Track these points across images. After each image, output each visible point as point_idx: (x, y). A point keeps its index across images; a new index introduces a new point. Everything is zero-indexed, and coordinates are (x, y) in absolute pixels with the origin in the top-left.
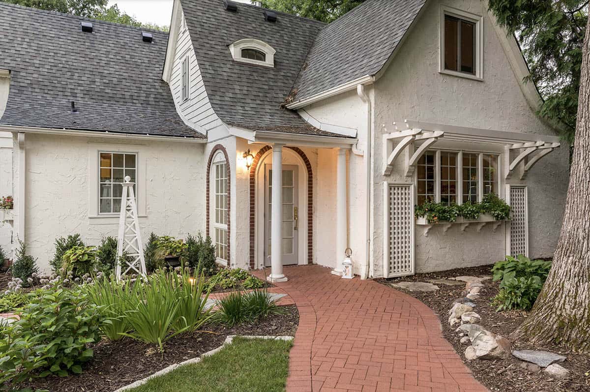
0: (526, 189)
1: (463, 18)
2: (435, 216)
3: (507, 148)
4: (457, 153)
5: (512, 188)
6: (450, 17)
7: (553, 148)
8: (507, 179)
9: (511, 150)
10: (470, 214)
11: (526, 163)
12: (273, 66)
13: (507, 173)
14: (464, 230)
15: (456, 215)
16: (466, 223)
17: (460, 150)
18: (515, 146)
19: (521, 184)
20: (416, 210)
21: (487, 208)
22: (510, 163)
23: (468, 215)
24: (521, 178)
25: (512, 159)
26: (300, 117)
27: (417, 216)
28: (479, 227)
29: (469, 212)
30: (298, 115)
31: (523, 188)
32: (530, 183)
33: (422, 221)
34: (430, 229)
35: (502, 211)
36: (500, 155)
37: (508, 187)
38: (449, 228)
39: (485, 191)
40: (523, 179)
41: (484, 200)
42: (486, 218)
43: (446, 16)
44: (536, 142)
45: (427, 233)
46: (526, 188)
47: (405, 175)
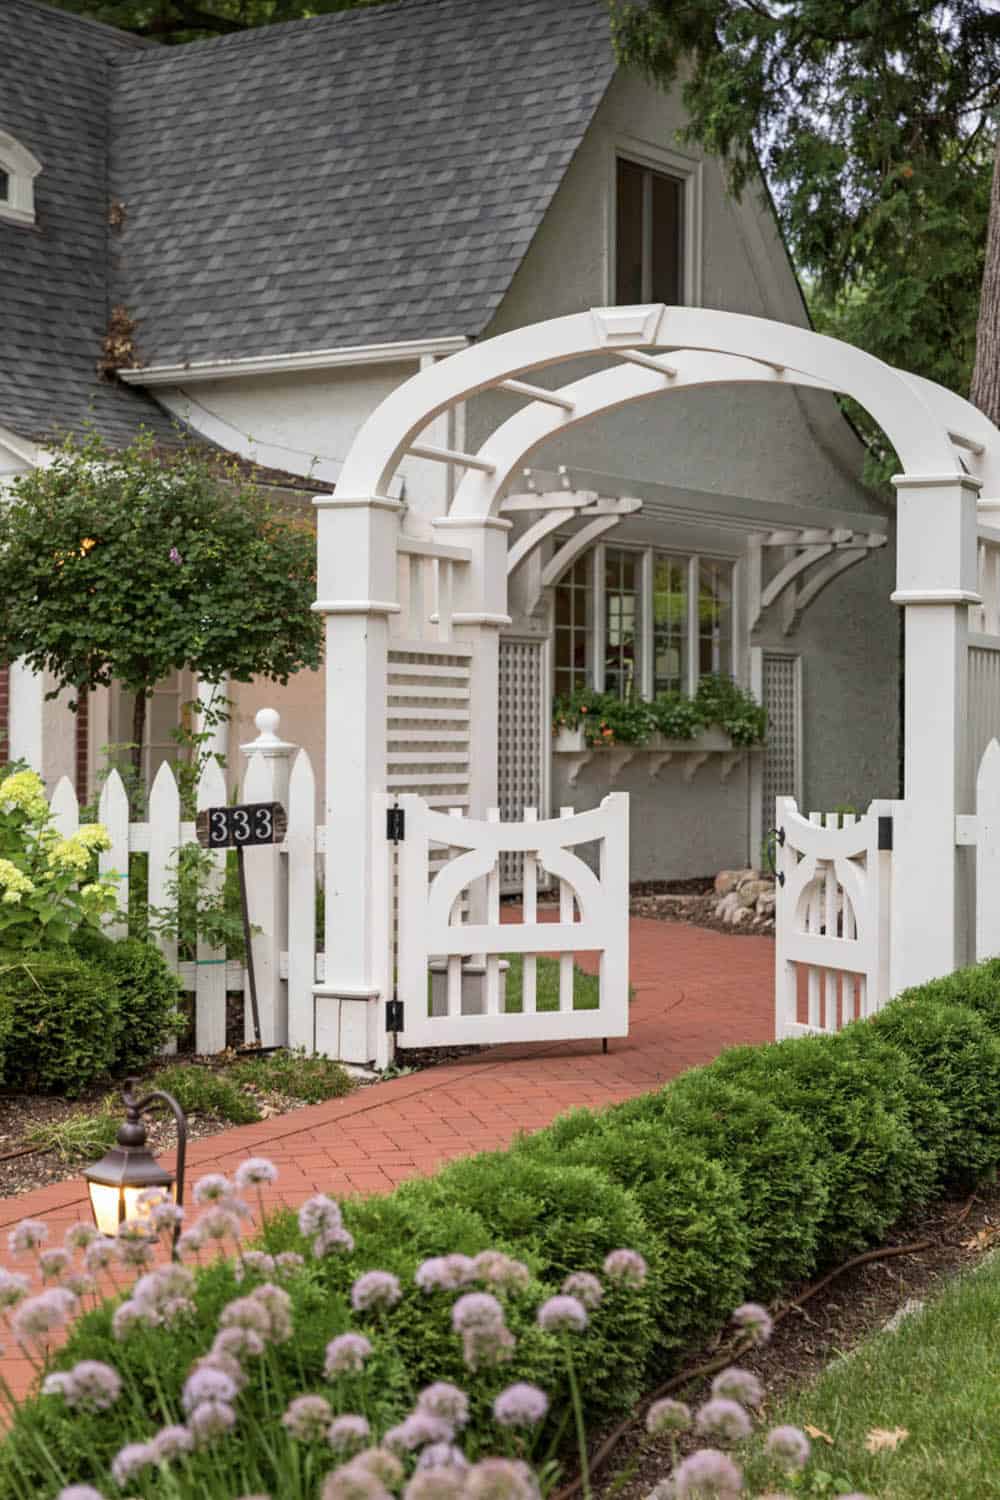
0: (798, 664)
1: (658, 167)
2: (607, 727)
3: (754, 541)
4: (641, 554)
5: (767, 659)
6: (626, 162)
7: (870, 549)
8: (755, 631)
9: (766, 550)
10: (679, 725)
11: (800, 588)
12: (32, 220)
13: (754, 614)
14: (657, 775)
15: (652, 726)
16: (662, 753)
17: (647, 546)
18: (778, 538)
19: (786, 646)
20: (554, 711)
21: (713, 713)
22: (764, 586)
23: (676, 729)
24: (785, 630)
25: (767, 577)
26: (166, 414)
27: (557, 726)
28: (690, 768)
29: (679, 721)
30: (156, 404)
31: (790, 659)
32: (807, 646)
33: (572, 741)
34: (584, 766)
35: (750, 719)
36: (739, 561)
37: (756, 655)
38: (626, 765)
39: (705, 664)
40: (789, 635)
41: (700, 690)
42: (711, 740)
43: (619, 160)
44: (831, 531)
45: (577, 777)
46: (799, 659)
47: (530, 610)
